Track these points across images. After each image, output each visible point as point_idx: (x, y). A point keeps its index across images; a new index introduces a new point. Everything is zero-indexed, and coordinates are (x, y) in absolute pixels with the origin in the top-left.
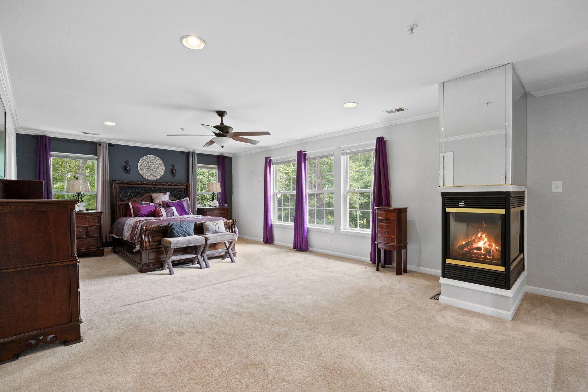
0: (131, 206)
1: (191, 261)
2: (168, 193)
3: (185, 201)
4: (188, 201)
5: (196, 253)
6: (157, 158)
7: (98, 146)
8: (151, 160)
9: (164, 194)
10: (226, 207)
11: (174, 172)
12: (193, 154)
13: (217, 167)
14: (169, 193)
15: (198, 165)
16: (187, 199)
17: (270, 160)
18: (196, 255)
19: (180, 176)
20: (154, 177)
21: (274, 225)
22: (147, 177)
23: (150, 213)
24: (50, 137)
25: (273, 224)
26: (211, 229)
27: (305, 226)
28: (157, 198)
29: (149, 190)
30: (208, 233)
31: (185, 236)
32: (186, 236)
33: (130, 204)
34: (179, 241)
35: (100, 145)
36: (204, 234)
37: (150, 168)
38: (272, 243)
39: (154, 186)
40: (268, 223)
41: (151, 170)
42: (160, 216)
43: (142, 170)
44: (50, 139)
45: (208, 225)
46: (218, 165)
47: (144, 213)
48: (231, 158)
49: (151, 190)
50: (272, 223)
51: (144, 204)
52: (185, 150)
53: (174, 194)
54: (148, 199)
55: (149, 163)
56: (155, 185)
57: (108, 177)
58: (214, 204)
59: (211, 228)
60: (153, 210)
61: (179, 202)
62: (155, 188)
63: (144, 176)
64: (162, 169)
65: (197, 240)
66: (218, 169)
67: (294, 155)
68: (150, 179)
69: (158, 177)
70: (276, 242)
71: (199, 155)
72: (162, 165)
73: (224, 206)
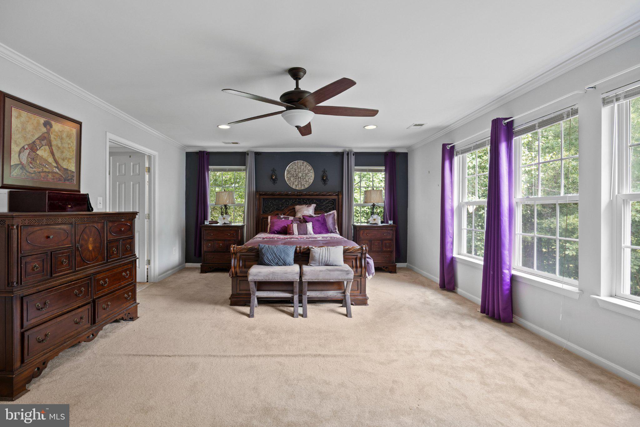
0: (269, 220)
1: (288, 301)
2: (313, 206)
3: (331, 216)
4: (334, 215)
5: (292, 292)
6: (305, 163)
7: (246, 155)
8: (299, 166)
9: (307, 207)
10: (390, 224)
11: (325, 178)
12: (348, 154)
13: (383, 168)
14: (315, 205)
15: (356, 167)
16: (334, 213)
17: (453, 148)
18: (293, 295)
19: (333, 183)
20: (302, 186)
21: (457, 260)
22: (294, 187)
23: (283, 229)
24: (209, 152)
25: (455, 258)
26: (318, 259)
27: (506, 271)
28: (299, 211)
29: (293, 201)
30: (313, 264)
31: (277, 264)
32: (279, 265)
33: (269, 217)
34: (260, 272)
35: (248, 154)
36: (308, 264)
37: (297, 176)
38: (454, 291)
39: (299, 197)
40: (446, 255)
41: (299, 178)
42: (290, 234)
43: (289, 179)
44: (208, 154)
45: (315, 253)
46: (386, 166)
47: (276, 229)
48: (405, 155)
49: (295, 201)
50: (455, 255)
51: (283, 218)
52: (340, 150)
53: (323, 206)
54: (292, 212)
55: (297, 170)
56: (300, 195)
57: (254, 188)
58: (374, 220)
59: (318, 257)
60: (286, 226)
61: (320, 217)
62: (299, 199)
63: (291, 186)
64: (311, 177)
65: (286, 273)
66: (385, 171)
67: (487, 130)
68: (297, 188)
69: (307, 186)
70: (459, 290)
71: (357, 154)
72: (311, 171)
73: (388, 223)
